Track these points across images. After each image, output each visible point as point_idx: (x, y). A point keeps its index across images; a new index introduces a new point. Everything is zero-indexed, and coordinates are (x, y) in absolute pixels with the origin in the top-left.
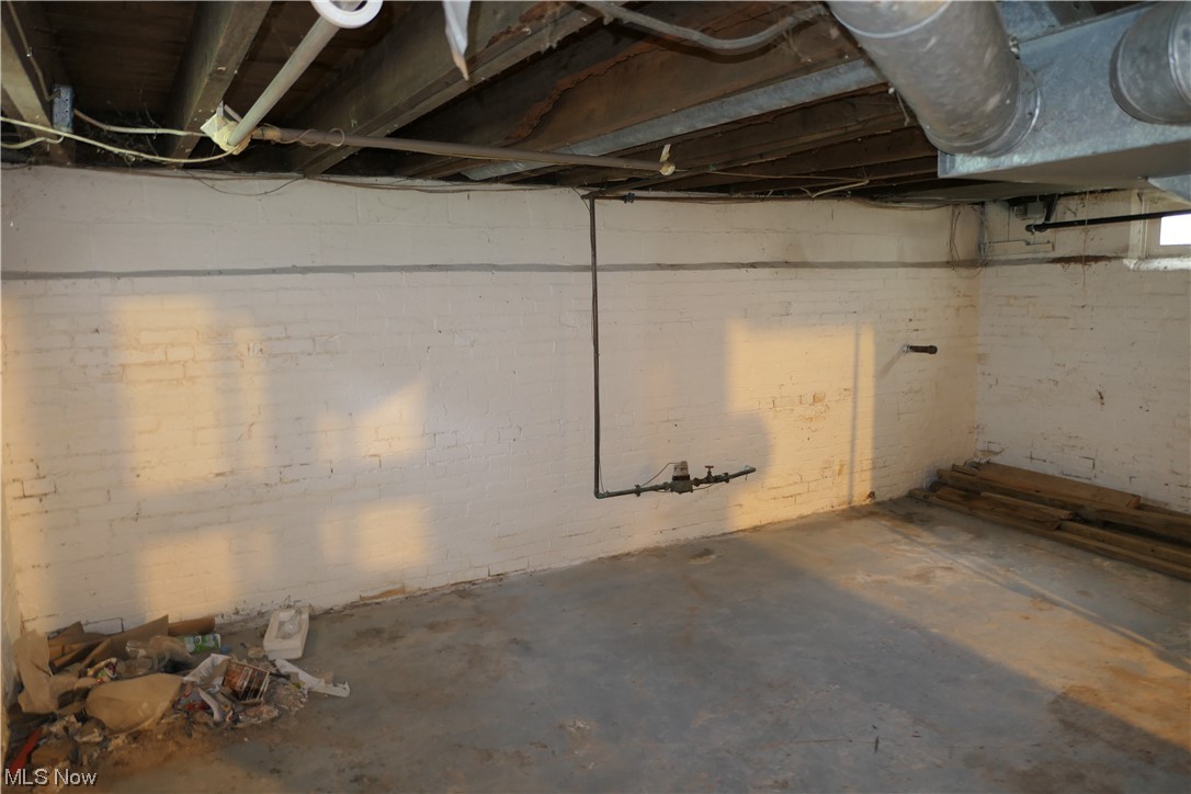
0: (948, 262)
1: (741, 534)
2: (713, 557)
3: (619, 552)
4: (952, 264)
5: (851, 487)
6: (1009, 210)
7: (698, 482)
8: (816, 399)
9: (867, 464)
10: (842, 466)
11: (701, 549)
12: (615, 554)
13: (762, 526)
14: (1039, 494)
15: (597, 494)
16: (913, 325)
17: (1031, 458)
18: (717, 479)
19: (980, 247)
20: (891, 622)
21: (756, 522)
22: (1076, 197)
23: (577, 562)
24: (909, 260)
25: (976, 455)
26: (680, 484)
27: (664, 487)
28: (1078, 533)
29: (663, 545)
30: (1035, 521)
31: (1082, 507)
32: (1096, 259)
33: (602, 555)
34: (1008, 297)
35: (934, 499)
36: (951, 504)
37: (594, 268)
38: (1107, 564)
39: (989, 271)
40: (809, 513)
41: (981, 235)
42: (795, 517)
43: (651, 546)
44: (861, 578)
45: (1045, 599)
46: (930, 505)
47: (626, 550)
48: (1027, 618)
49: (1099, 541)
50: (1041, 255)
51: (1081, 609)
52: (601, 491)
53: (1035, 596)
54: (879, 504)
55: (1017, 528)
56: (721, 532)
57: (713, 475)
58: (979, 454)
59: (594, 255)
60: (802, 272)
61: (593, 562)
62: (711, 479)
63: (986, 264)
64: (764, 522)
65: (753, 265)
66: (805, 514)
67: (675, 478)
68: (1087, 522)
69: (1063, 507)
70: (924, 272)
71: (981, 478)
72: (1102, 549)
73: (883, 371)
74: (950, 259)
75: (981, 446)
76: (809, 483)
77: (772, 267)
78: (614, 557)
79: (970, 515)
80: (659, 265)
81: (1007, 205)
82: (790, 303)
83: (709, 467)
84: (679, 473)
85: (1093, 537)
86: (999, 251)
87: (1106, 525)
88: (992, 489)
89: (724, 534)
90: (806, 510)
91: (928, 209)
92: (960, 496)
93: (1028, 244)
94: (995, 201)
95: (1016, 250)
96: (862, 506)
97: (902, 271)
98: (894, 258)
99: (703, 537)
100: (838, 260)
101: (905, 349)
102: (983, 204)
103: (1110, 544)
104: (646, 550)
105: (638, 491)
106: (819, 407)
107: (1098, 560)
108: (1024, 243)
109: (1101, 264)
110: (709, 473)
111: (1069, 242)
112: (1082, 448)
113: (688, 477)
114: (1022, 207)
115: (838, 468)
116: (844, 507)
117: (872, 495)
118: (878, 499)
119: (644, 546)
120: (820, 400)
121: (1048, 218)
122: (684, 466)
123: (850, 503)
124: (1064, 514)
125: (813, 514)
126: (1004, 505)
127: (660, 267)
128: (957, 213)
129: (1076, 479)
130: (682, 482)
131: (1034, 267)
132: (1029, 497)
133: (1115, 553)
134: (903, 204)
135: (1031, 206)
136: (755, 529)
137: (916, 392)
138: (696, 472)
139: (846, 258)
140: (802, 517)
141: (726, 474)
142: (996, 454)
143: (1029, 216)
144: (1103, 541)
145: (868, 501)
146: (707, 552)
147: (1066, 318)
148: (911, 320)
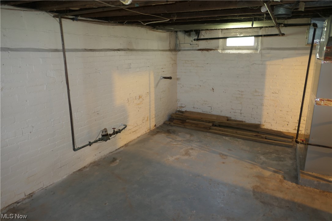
0: (169, 50)
1: (122, 149)
2: (118, 161)
3: (81, 167)
4: (170, 50)
5: (150, 124)
6: (185, 34)
7: (111, 135)
8: (140, 97)
9: (154, 116)
10: (147, 118)
11: (111, 159)
12: (79, 168)
13: (128, 144)
14: (202, 119)
15: (75, 150)
16: (163, 70)
17: (194, 108)
18: (117, 133)
19: (176, 45)
20: (191, 175)
21: (125, 143)
22: (204, 31)
23: (65, 177)
24: (161, 49)
25: (177, 108)
26: (105, 137)
27: (100, 140)
28: (215, 130)
29: (96, 160)
30: (204, 128)
31: (214, 122)
32: (211, 50)
33: (74, 171)
34: (186, 61)
35: (172, 124)
36: (178, 125)
37: (64, 51)
38: (227, 138)
39: (180, 53)
40: (140, 135)
41: (176, 41)
42: (136, 138)
43: (92, 162)
44: (171, 159)
45: (223, 155)
46: (171, 126)
47: (83, 166)
48: (224, 163)
49: (221, 131)
50: (194, 48)
51: (249, 161)
52: (76, 148)
53: (220, 154)
54: (158, 128)
55: (199, 130)
56: (115, 149)
57: (115, 131)
58: (179, 108)
59: (63, 44)
60: (134, 52)
61: (72, 175)
62: (115, 133)
63: (179, 50)
64: (128, 142)
65: (119, 50)
66: (139, 136)
67: (103, 136)
68: (216, 126)
69: (209, 122)
70: (165, 52)
71: (185, 116)
72: (224, 134)
73: (157, 85)
74: (170, 49)
75: (179, 105)
76: (139, 125)
77: (125, 51)
78: (79, 170)
79: (184, 128)
80: (85, 49)
81: (184, 32)
82: (131, 64)
83: (114, 129)
84: (104, 133)
85: (220, 130)
86: (182, 46)
87: (220, 126)
88: (188, 119)
89: (116, 150)
90: (139, 135)
91: (164, 32)
92: (180, 122)
93: (191, 45)
94: (180, 31)
95: (187, 46)
96: (153, 130)
97: (159, 52)
98: (157, 48)
99: (110, 153)
100: (143, 48)
101: (162, 78)
102: (177, 32)
103: (225, 132)
104: (91, 164)
105: (90, 144)
106: (141, 100)
107: (224, 137)
108: (189, 44)
109: (212, 51)
110: (114, 131)
111: (203, 44)
112: (208, 104)
113: (108, 134)
114: (188, 33)
115: (147, 119)
116: (149, 131)
117: (155, 125)
118: (157, 126)
119: (90, 162)
120: (141, 97)
121: (198, 37)
122: (105, 130)
123: (150, 129)
124: (211, 124)
125: (141, 135)
126: (194, 124)
127: (86, 50)
128: (171, 34)
129: (206, 113)
130: (106, 137)
131: (193, 52)
132: (199, 120)
133: (228, 135)
134: (158, 30)
135: (192, 33)
136: (126, 145)
137: (164, 91)
138: (110, 132)
139: (146, 48)
140: (138, 137)
141: (119, 130)
142: (184, 107)
143: (191, 36)
144: (222, 131)
145: (154, 128)
146: (114, 160)
147: (203, 67)
148: (162, 68)
